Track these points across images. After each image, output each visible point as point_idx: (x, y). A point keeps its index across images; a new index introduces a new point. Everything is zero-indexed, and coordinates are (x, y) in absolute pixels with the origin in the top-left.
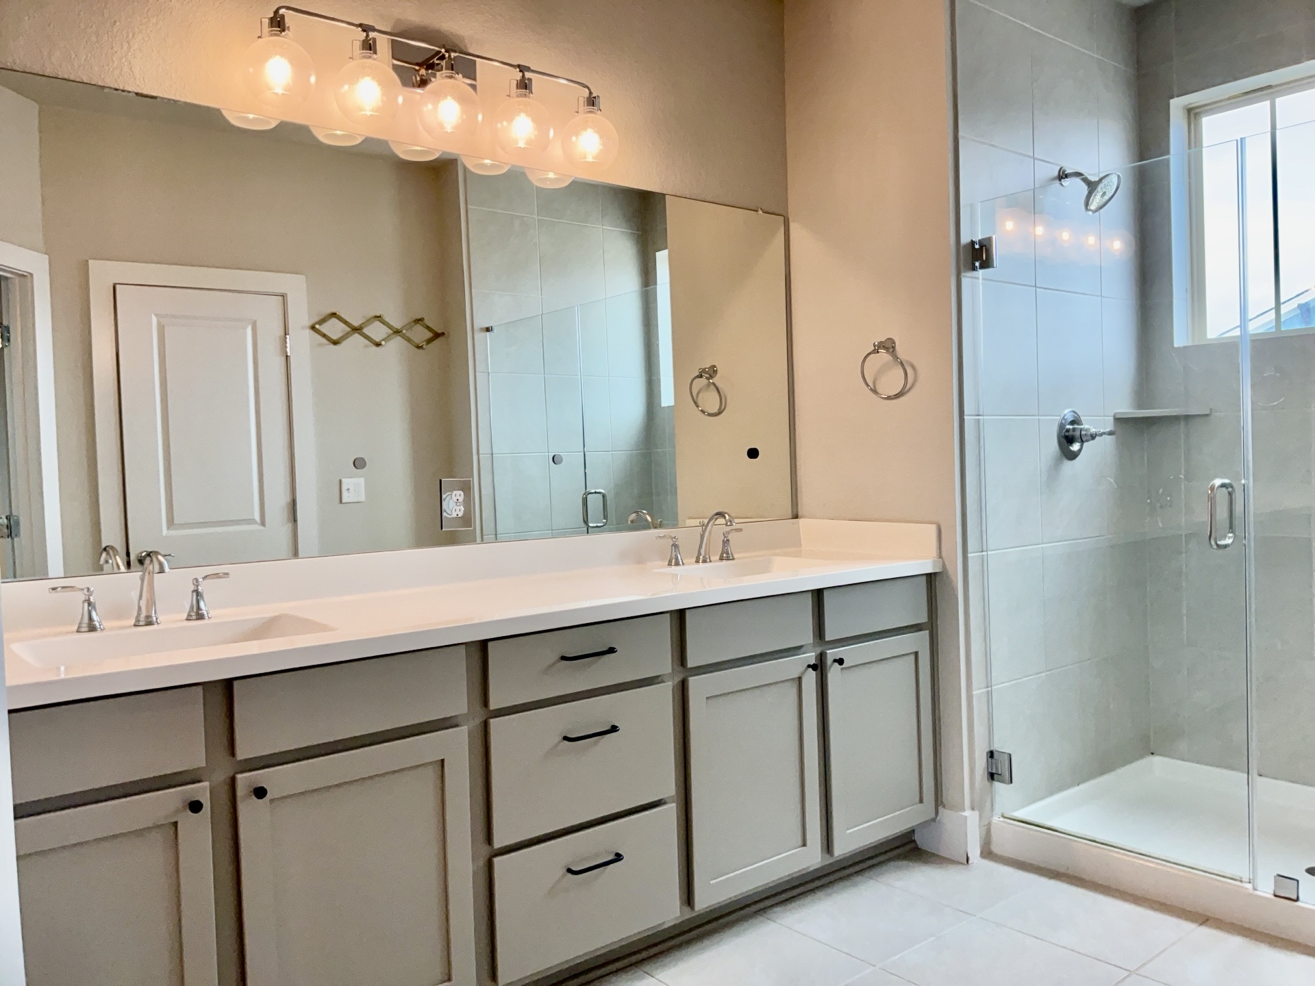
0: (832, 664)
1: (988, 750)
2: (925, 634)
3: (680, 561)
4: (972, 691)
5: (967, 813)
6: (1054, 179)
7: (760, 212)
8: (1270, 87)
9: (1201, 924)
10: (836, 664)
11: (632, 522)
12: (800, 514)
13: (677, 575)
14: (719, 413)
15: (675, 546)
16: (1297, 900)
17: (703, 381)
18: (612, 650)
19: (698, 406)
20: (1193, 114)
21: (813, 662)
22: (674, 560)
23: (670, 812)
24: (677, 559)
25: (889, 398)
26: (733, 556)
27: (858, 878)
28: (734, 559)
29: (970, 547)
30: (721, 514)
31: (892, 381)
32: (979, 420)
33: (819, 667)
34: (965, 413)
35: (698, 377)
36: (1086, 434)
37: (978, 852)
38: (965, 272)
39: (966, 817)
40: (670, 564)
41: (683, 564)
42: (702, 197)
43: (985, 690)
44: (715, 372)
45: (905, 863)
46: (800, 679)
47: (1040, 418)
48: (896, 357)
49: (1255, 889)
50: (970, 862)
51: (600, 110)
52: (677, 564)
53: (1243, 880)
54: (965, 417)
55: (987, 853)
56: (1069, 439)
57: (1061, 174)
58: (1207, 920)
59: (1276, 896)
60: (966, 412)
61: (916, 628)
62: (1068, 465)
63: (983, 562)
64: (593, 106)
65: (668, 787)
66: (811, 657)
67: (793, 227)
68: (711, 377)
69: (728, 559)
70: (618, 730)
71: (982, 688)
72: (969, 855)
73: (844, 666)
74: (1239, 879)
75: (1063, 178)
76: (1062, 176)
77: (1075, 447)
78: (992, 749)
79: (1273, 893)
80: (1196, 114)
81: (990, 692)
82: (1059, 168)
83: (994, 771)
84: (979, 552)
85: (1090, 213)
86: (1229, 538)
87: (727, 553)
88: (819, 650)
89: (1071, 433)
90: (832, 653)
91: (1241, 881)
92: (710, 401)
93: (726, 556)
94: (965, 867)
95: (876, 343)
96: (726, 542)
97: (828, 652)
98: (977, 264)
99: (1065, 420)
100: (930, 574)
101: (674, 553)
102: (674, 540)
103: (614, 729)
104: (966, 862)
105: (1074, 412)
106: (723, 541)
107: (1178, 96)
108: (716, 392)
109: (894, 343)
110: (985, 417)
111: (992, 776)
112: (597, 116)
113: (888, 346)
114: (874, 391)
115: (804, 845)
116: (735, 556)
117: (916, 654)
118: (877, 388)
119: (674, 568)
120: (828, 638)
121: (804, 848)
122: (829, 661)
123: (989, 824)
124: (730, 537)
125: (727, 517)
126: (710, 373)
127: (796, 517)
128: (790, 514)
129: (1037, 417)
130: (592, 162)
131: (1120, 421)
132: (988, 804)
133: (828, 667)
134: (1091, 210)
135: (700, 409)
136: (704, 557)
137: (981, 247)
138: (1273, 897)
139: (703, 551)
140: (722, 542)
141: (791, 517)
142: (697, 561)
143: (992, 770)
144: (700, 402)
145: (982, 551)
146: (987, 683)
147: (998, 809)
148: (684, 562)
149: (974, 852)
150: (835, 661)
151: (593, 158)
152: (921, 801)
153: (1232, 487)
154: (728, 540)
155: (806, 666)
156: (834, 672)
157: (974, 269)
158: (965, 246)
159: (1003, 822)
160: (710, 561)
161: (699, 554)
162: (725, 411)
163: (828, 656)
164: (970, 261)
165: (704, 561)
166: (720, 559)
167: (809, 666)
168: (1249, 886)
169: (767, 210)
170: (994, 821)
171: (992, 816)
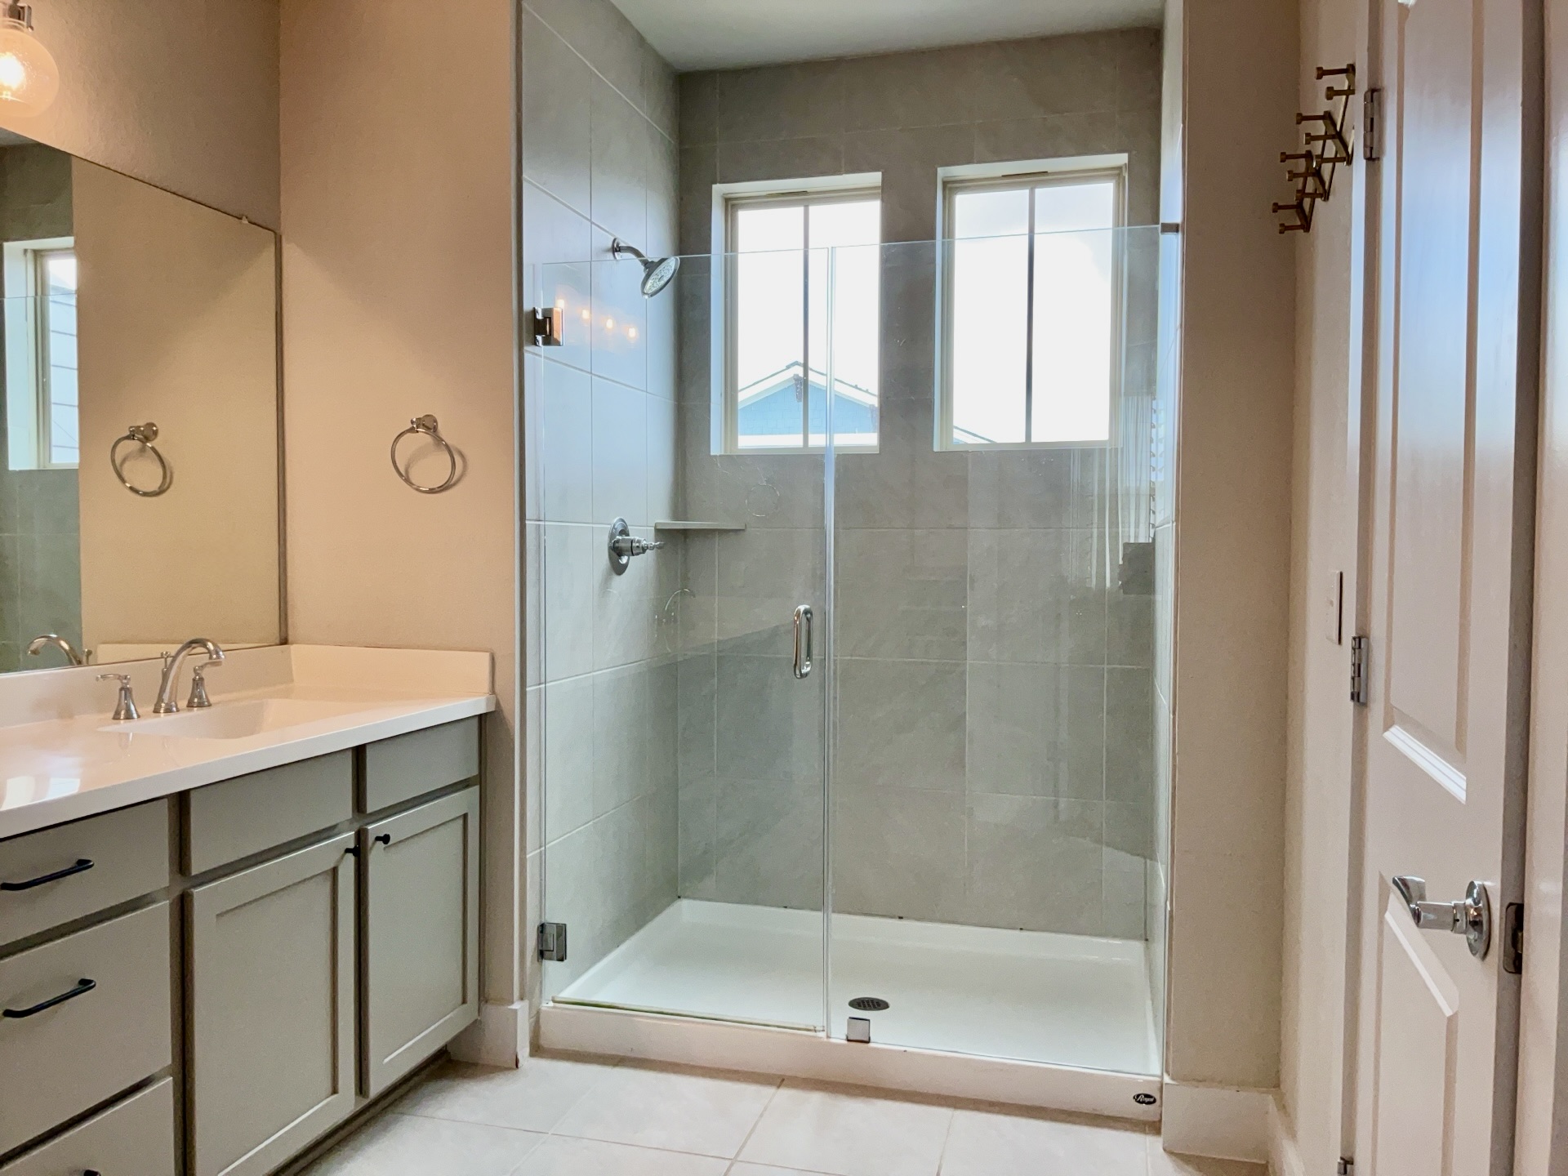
0: (374, 844)
1: (537, 924)
2: (476, 788)
3: (134, 712)
4: (525, 854)
5: (516, 1006)
6: (608, 251)
7: (245, 221)
8: (805, 193)
9: (779, 1087)
10: (380, 844)
11: (35, 652)
12: (290, 639)
13: (128, 735)
14: (160, 492)
15: (126, 691)
16: (868, 1042)
17: (134, 445)
18: (83, 865)
19: (123, 481)
20: (732, 205)
21: (352, 845)
22: (123, 712)
23: (165, 1088)
24: (128, 711)
25: (432, 491)
26: (208, 701)
27: (389, 1117)
28: (210, 705)
29: (529, 681)
30: (201, 642)
31: (435, 468)
32: (539, 525)
33: (359, 851)
34: (527, 517)
35: (127, 438)
36: (638, 547)
37: (527, 1050)
38: (527, 345)
39: (515, 1011)
40: (116, 717)
41: (139, 716)
42: (163, 185)
43: (539, 851)
44: (155, 433)
45: (444, 1083)
46: (335, 870)
47: (594, 526)
48: (439, 440)
49: (828, 1037)
50: (520, 1065)
51: (32, 28)
52: (129, 717)
53: (817, 1029)
54: (527, 522)
55: (537, 1050)
56: (619, 551)
57: (615, 245)
58: (783, 1080)
59: (848, 1040)
60: (528, 515)
61: (464, 784)
62: (617, 579)
63: (542, 697)
64: (19, 19)
65: (164, 1056)
66: (348, 837)
67: (289, 249)
68: (147, 439)
69: (201, 705)
70: (94, 986)
71: (536, 849)
72: (519, 1057)
73: (390, 843)
74: (812, 1028)
75: (617, 251)
76: (616, 249)
77: (624, 560)
78: (543, 921)
79: (845, 1038)
80: (733, 206)
81: (543, 852)
82: (613, 238)
83: (544, 948)
84: (536, 685)
85: (646, 297)
86: (807, 666)
87: (200, 697)
88: (357, 826)
89: (621, 545)
90: (375, 829)
91: (815, 1031)
92: (146, 474)
93: (197, 701)
94: (515, 1072)
95: (414, 420)
96: (198, 683)
97: (370, 827)
98: (539, 338)
99: (616, 529)
100: (481, 715)
101: (123, 702)
102: (125, 681)
103: (86, 985)
104: (515, 1067)
105: (623, 520)
106: (194, 680)
107: (720, 183)
108: (158, 463)
109: (435, 421)
110: (547, 523)
111: (542, 954)
112: (25, 35)
113: (427, 425)
114: (407, 480)
115: (335, 1091)
116: (212, 699)
117: (465, 816)
118: (410, 477)
119: (123, 724)
120: (370, 809)
121: (335, 1096)
122: (371, 839)
123: (538, 1013)
124: (205, 674)
125: (210, 646)
126: (145, 435)
127: (284, 641)
128: (276, 638)
129: (591, 525)
130: (12, 101)
131: (661, 532)
132: (537, 991)
133: (369, 848)
134: (647, 294)
135: (128, 485)
136: (167, 704)
137: (545, 318)
138: (846, 1042)
139: (166, 697)
140: (192, 681)
141: (278, 641)
142: (156, 711)
143: (542, 946)
144: (125, 474)
145: (540, 684)
146: (541, 843)
147: (548, 993)
148: (140, 711)
149: (523, 1051)
150: (378, 839)
151: (12, 96)
152: (464, 1001)
153: (811, 614)
154: (202, 679)
155: (343, 852)
156: (376, 855)
157: (535, 343)
158: (528, 313)
159: (554, 1007)
160: (178, 710)
161: (160, 699)
162: (172, 488)
163: (370, 832)
164: (532, 337)
165: (168, 711)
166: (188, 706)
167: (348, 851)
168: (823, 1035)
169: (253, 221)
170: (543, 1008)
171: (540, 1003)
